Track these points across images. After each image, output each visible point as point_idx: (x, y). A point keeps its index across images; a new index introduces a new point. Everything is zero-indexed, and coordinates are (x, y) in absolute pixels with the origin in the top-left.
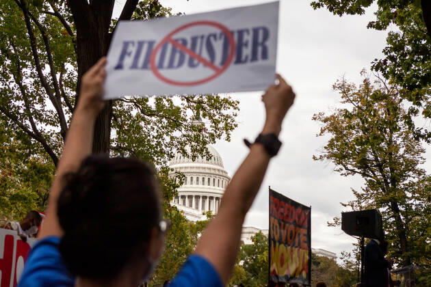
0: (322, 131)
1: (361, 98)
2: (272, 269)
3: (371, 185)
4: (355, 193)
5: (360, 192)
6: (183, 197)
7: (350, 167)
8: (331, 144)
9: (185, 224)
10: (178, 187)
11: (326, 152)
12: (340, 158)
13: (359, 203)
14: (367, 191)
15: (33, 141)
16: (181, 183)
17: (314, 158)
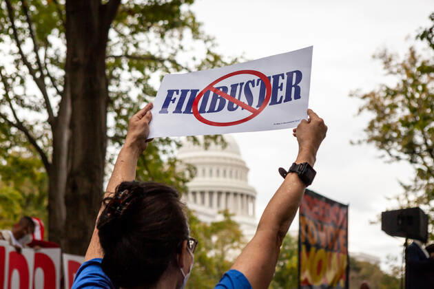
0: (360, 110)
1: (407, 70)
2: (303, 278)
3: (421, 174)
4: (401, 184)
5: (408, 183)
6: (194, 193)
7: (394, 152)
8: (371, 127)
9: (197, 226)
10: (188, 181)
11: (365, 136)
12: (383, 142)
13: (407, 196)
14: (416, 181)
15: (14, 130)
16: (192, 176)
17: (352, 143)
